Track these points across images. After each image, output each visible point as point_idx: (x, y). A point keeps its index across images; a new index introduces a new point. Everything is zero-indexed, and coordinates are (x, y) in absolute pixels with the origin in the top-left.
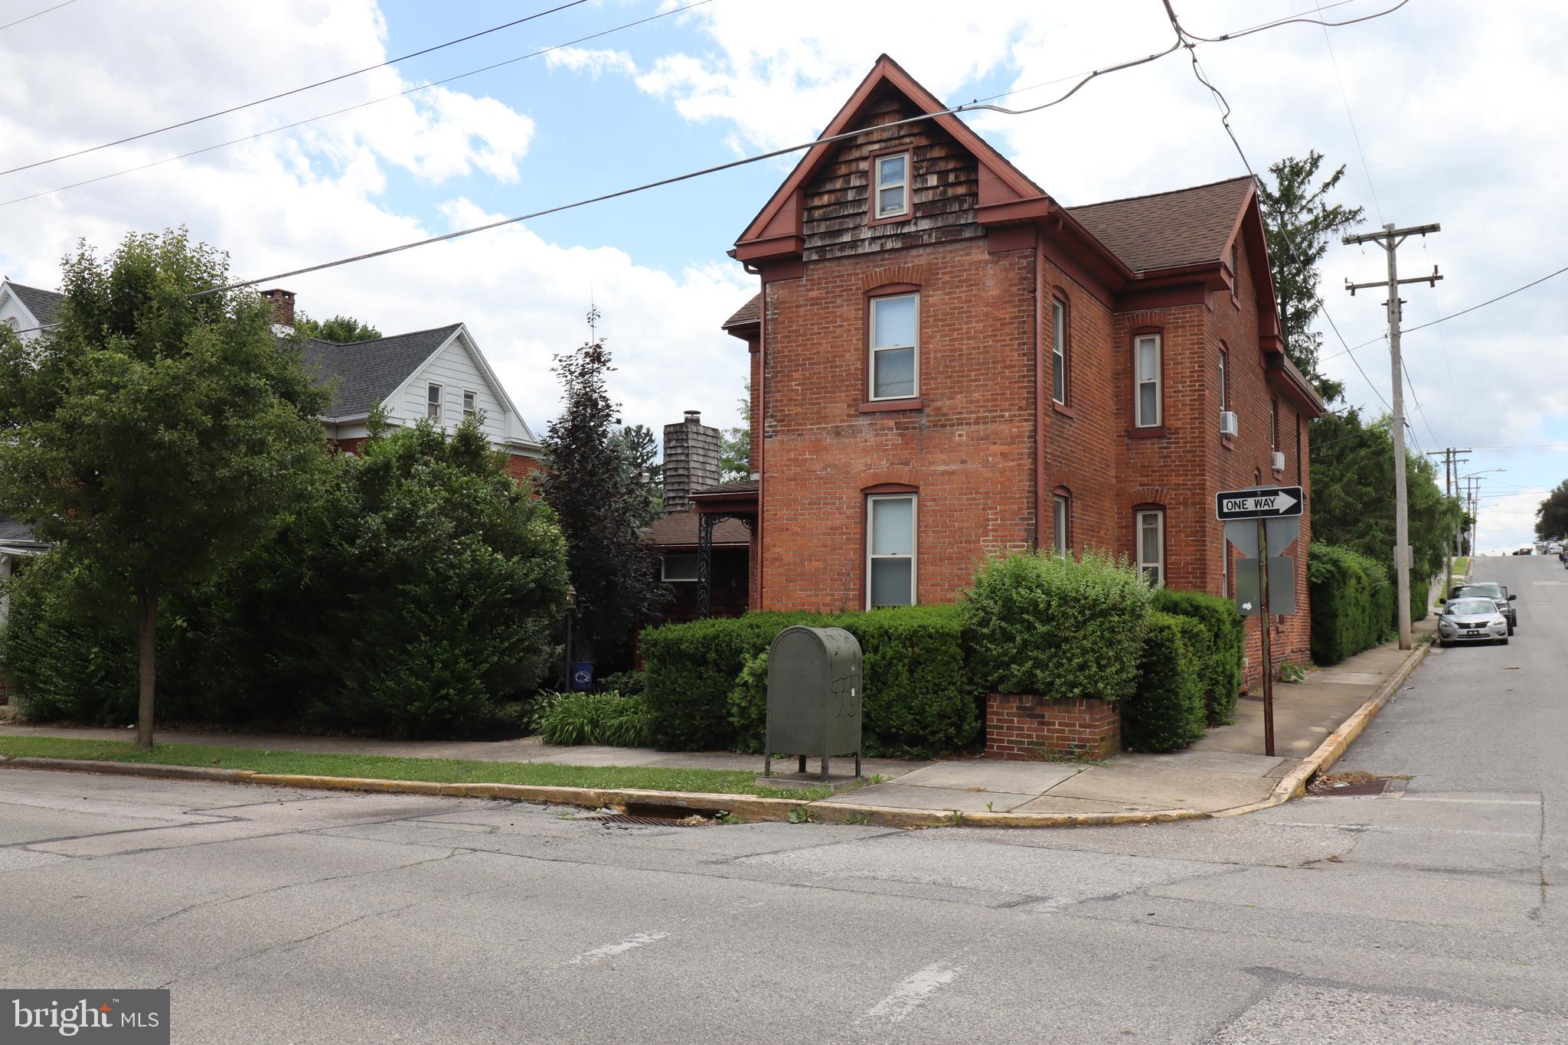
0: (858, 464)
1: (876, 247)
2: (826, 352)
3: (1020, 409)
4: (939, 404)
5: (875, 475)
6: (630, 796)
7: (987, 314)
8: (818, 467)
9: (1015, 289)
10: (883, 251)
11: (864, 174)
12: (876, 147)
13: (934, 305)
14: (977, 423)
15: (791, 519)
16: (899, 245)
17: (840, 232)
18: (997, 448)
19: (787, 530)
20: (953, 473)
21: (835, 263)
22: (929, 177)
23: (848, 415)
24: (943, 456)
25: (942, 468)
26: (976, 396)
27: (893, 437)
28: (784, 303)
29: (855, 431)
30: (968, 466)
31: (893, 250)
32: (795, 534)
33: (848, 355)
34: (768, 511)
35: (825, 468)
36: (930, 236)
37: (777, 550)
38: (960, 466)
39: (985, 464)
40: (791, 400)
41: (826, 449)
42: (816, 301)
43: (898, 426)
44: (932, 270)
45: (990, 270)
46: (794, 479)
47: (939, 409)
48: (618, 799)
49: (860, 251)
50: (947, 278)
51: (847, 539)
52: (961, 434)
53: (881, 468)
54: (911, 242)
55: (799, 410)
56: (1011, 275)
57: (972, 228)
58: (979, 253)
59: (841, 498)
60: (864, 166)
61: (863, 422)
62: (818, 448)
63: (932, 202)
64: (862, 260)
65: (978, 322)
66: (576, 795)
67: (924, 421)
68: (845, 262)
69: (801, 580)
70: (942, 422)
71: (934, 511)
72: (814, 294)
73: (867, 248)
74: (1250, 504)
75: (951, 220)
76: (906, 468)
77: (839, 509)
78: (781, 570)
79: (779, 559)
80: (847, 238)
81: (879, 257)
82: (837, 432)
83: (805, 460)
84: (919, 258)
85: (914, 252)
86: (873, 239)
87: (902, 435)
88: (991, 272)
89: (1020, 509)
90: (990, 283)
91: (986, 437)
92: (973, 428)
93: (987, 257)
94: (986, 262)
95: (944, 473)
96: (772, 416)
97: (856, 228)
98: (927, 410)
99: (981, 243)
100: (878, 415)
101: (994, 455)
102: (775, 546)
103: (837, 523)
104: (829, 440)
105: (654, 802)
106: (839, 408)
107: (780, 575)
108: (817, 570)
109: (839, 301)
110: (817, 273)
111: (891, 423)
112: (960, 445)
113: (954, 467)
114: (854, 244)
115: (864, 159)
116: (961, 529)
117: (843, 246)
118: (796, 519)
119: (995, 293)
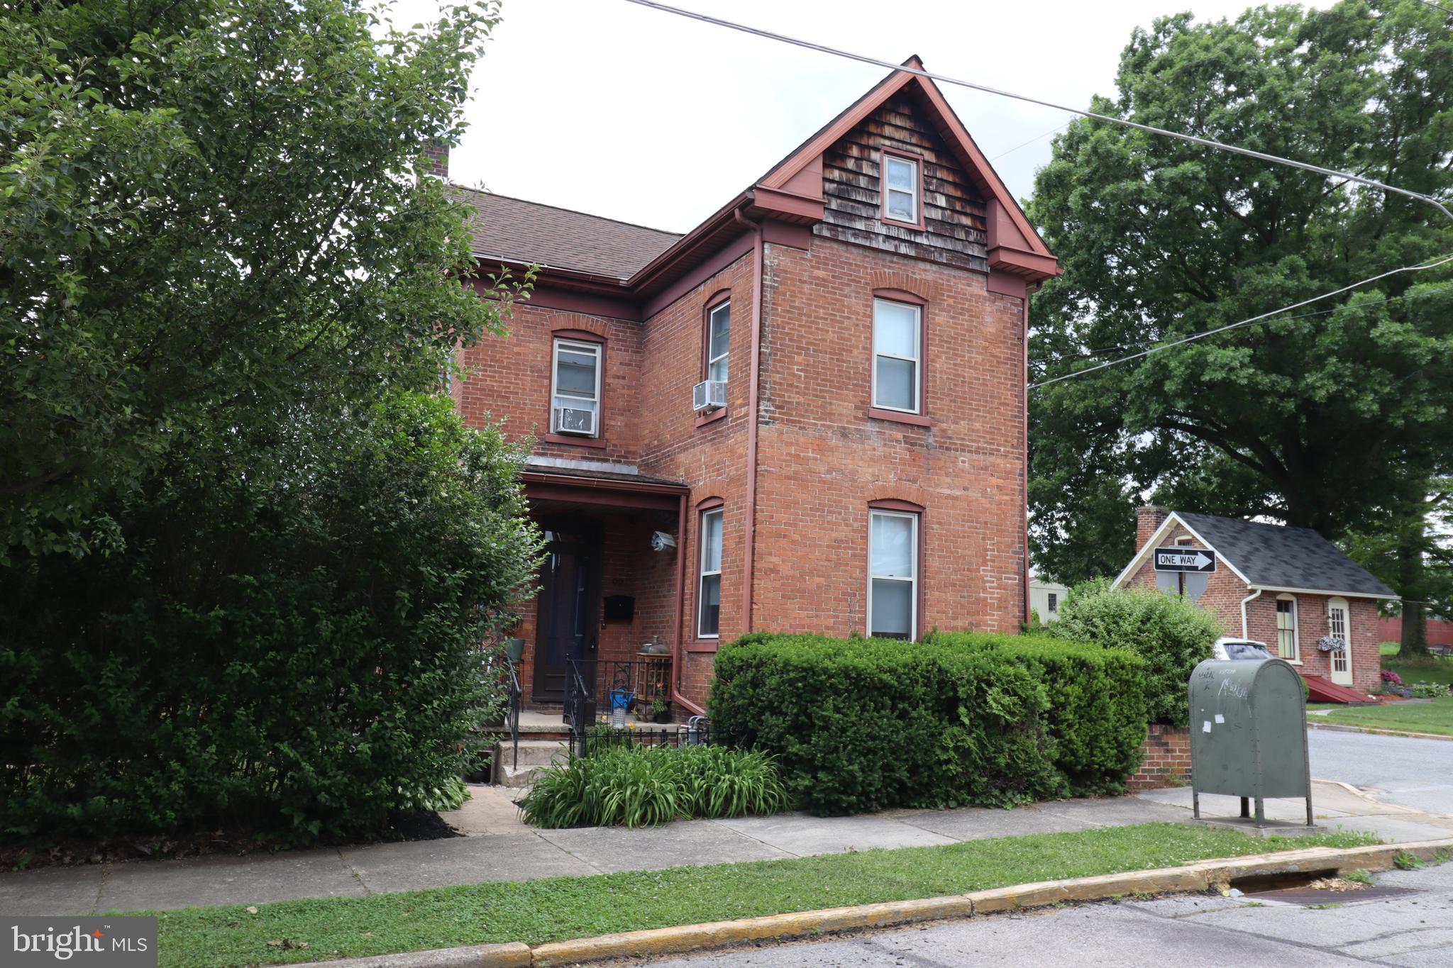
0: (866, 473)
1: (889, 246)
2: (832, 342)
3: (1013, 446)
4: (944, 426)
5: (883, 488)
6: (1239, 869)
7: (985, 348)
8: (823, 468)
9: (1008, 332)
10: (895, 254)
11: (876, 165)
12: (887, 143)
13: (940, 325)
14: (977, 452)
15: (790, 525)
16: (913, 253)
17: (852, 217)
18: (994, 481)
19: (785, 536)
20: (956, 498)
21: (842, 248)
22: (938, 196)
23: (856, 418)
24: (948, 480)
25: (947, 492)
26: (977, 425)
27: (901, 450)
28: (786, 272)
29: (863, 437)
30: (970, 493)
31: (905, 256)
32: (794, 542)
33: (855, 352)
34: (762, 511)
35: (829, 472)
36: (941, 255)
37: (774, 559)
38: (963, 492)
39: (984, 493)
40: (791, 385)
41: (831, 450)
42: (821, 282)
43: (907, 440)
44: (938, 289)
45: (988, 307)
46: (795, 477)
47: (943, 431)
48: (1223, 876)
49: (874, 245)
50: (951, 301)
51: (854, 555)
52: (964, 461)
53: (889, 482)
54: (923, 255)
55: (801, 399)
56: (1005, 318)
57: (978, 262)
58: (978, 287)
59: (847, 508)
60: (875, 156)
61: (870, 427)
62: (822, 448)
63: (942, 222)
64: (871, 254)
65: (978, 353)
66: (1175, 879)
67: (931, 440)
68: (853, 250)
69: (801, 597)
70: (946, 446)
71: (940, 535)
72: (820, 273)
73: (880, 244)
74: (1177, 560)
75: (959, 247)
76: (915, 486)
77: (845, 520)
78: (777, 584)
79: (775, 570)
80: (860, 225)
81: (888, 258)
82: (844, 434)
83: (808, 459)
84: (926, 273)
85: (922, 265)
86: (888, 237)
87: (908, 449)
88: (989, 309)
89: (1013, 543)
90: (988, 319)
91: (985, 468)
92: (975, 456)
93: (986, 294)
94: (985, 298)
95: (948, 497)
96: (769, 400)
97: (868, 218)
98: (934, 430)
99: (981, 278)
100: (886, 424)
101: (992, 487)
102: (770, 554)
103: (842, 536)
104: (834, 441)
105: (1264, 872)
106: (846, 408)
107: (776, 590)
108: (819, 587)
109: (847, 290)
110: (825, 250)
111: (900, 436)
112: (963, 471)
113: (957, 493)
114: (868, 234)
115: (877, 150)
116: (963, 557)
117: (857, 232)
118: (796, 525)
119: (992, 330)
